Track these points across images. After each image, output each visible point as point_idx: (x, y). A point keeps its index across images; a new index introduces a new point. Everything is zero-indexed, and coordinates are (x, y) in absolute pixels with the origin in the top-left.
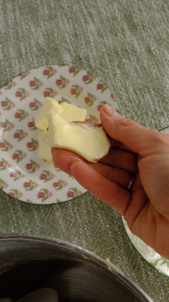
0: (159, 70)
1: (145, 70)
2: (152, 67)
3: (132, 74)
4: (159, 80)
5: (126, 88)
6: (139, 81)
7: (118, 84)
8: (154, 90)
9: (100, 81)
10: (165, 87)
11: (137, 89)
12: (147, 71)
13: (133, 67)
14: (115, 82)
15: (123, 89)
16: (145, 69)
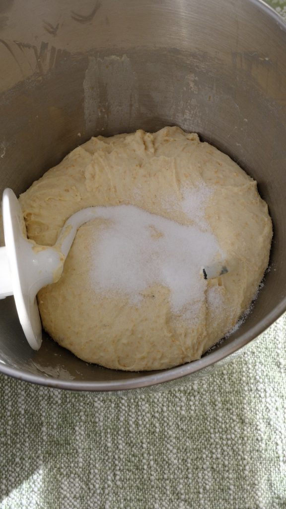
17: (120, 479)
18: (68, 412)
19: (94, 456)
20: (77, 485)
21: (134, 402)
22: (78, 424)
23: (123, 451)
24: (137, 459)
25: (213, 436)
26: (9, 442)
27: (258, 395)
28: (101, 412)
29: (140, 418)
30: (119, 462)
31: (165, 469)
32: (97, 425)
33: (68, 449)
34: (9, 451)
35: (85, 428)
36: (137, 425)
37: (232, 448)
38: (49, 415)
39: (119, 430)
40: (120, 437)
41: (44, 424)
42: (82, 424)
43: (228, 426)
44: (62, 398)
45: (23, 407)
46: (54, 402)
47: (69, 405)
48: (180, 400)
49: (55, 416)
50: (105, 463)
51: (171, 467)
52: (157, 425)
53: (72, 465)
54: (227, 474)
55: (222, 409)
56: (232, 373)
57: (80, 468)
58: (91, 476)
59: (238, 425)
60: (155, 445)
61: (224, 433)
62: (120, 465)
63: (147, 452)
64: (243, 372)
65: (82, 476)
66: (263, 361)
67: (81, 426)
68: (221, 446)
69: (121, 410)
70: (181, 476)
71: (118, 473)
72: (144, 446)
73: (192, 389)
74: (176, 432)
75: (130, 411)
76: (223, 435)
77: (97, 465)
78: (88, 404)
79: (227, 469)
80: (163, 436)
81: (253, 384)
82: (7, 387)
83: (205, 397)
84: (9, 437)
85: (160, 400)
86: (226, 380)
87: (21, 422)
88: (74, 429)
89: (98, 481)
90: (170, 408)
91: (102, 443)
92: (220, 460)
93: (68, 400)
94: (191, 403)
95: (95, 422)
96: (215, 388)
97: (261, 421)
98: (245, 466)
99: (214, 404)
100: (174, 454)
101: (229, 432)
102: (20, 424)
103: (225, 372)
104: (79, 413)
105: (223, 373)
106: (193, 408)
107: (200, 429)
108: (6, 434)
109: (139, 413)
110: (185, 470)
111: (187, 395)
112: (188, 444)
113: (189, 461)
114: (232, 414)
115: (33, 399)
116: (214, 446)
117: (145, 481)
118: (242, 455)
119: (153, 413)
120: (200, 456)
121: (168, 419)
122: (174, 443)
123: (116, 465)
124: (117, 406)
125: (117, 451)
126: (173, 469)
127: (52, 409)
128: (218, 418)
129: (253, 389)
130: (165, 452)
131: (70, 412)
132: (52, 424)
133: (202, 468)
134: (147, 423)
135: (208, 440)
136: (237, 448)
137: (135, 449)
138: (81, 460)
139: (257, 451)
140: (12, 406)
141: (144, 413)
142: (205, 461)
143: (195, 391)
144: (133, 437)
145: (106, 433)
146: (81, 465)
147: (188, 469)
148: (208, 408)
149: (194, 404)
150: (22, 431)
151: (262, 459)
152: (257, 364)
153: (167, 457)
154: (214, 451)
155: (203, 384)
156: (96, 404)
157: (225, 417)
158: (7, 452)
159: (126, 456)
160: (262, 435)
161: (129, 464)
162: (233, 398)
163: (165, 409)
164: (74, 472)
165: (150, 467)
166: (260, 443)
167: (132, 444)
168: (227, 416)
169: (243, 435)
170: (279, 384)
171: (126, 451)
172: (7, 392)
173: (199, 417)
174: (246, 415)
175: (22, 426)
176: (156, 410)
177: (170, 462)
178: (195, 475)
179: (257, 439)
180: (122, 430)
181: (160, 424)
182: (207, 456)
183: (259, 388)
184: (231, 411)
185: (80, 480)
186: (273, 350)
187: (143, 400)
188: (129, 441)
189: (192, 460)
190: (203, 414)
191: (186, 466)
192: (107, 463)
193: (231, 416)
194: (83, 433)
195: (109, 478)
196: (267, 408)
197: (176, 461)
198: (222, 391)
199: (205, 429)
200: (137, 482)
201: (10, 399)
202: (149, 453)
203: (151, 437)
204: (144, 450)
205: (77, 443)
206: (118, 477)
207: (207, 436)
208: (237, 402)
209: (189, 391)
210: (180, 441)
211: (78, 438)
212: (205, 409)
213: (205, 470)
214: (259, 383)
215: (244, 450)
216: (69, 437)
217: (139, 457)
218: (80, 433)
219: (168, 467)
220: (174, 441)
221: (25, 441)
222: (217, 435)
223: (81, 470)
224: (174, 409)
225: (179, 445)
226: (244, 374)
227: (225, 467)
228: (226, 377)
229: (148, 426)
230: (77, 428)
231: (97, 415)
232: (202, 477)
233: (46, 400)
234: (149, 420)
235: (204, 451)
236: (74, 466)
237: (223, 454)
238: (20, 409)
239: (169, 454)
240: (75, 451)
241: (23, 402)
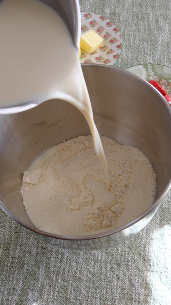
0: (159, 33)
1: (150, 31)
2: (155, 30)
3: (142, 30)
4: (156, 37)
5: (135, 36)
6: (144, 35)
7: (132, 33)
8: (151, 42)
9: (116, 27)
10: (158, 42)
11: (141, 39)
12: (152, 31)
13: (144, 27)
14: (130, 31)
15: (133, 36)
16: (151, 29)
17: (56, 296)
18: (38, 261)
19: (46, 283)
20: (36, 295)
21: (69, 261)
22: (41, 267)
23: (60, 283)
24: (66, 288)
25: (103, 283)
26: (8, 270)
27: (128, 268)
28: (53, 263)
29: (71, 269)
30: (57, 288)
31: (78, 295)
32: (50, 269)
33: (35, 278)
34: (8, 274)
35: (44, 269)
36: (69, 272)
37: (111, 290)
38: (29, 260)
39: (60, 272)
40: (60, 276)
41: (26, 264)
42: (43, 267)
43: (111, 279)
44: (36, 254)
45: (18, 254)
46: (32, 255)
47: (39, 257)
48: (91, 263)
49: (31, 261)
50: (50, 287)
51: (81, 294)
52: (78, 273)
53: (35, 285)
54: (107, 302)
55: (110, 271)
56: (118, 255)
57: (39, 287)
58: (43, 292)
59: (116, 280)
60: (75, 283)
61: (108, 282)
62: (57, 289)
63: (71, 285)
64: (123, 255)
65: (39, 291)
66: (133, 251)
67: (43, 268)
68: (106, 288)
69: (63, 264)
70: (85, 299)
71: (56, 293)
72: (70, 282)
73: (97, 259)
74: (86, 278)
75: (67, 265)
76: (108, 283)
77: (47, 287)
78: (48, 258)
79: (107, 299)
80: (80, 279)
81: (126, 261)
82: (12, 244)
83: (103, 264)
84: (9, 267)
85: (82, 262)
86: (114, 258)
87: (15, 261)
88: (39, 269)
89: (46, 295)
90: (85, 267)
91: (51, 277)
92: (104, 295)
93: (39, 255)
94: (96, 266)
95: (49, 267)
96: (108, 261)
97: (127, 280)
98: (116, 300)
99: (106, 268)
100: (83, 288)
101: (111, 282)
102: (15, 262)
103: (114, 254)
104: (43, 262)
105: (113, 254)
106: (96, 268)
107: (98, 278)
108: (8, 266)
109: (71, 266)
110: (87, 297)
111: (94, 261)
112: (91, 285)
113: (90, 293)
114: (114, 274)
115: (23, 252)
116: (103, 288)
117: (68, 299)
118: (116, 294)
119: (77, 268)
120: (95, 291)
121: (83, 271)
122: (85, 283)
123: (56, 289)
124: (61, 261)
125: (57, 283)
126: (82, 296)
127: (31, 258)
128: (107, 275)
129: (126, 264)
130: (79, 287)
131: (39, 260)
132: (29, 265)
133: (96, 297)
134: (73, 272)
135: (100, 284)
136: (114, 290)
137: (66, 283)
138: (40, 284)
139: (123, 294)
140: (13, 253)
141: (73, 267)
142: (98, 294)
143: (98, 260)
144: (66, 277)
145: (54, 273)
146: (39, 286)
147: (89, 297)
148: (103, 270)
149: (97, 266)
150: (15, 266)
151: (124, 298)
152: (130, 252)
153: (80, 289)
154: (103, 290)
155: (103, 258)
156: (51, 259)
157: (110, 275)
158: (7, 274)
159: (61, 286)
160: (127, 286)
161: (62, 289)
162: (116, 267)
163: (83, 266)
164: (36, 289)
165: (71, 293)
166: (125, 290)
167: (65, 280)
168: (111, 275)
169: (117, 285)
170: (139, 264)
171: (62, 283)
172: (12, 246)
173: (98, 273)
174: (121, 276)
175: (16, 263)
176: (79, 266)
177: (81, 292)
178: (91, 300)
179: (124, 288)
180: (62, 273)
181: (79, 273)
182: (99, 292)
183: (129, 264)
184: (114, 273)
185: (38, 293)
186: (139, 247)
187: (74, 261)
188: (64, 279)
189: (91, 293)
190: (101, 272)
191: (88, 295)
192: (52, 287)
193: (114, 275)
194: (43, 271)
195: (51, 294)
196: (131, 274)
197: (84, 292)
198: (111, 262)
199: (100, 279)
200: (64, 299)
201: (12, 250)
202: (72, 286)
203: (74, 279)
204: (70, 284)
205: (40, 275)
206: (55, 295)
207: (101, 283)
208: (117, 269)
209: (95, 260)
210: (87, 283)
211: (40, 273)
212: (102, 270)
213: (97, 298)
214: (129, 262)
215: (117, 292)
216: (36, 272)
217: (67, 287)
218: (42, 271)
219: (80, 294)
220: (85, 282)
221: (16, 270)
222: (105, 283)
223: (39, 288)
224: (87, 267)
225: (86, 284)
226: (123, 256)
227: (107, 298)
228: (114, 256)
229: (74, 273)
230: (41, 269)
231: (51, 264)
232: (94, 302)
233: (29, 253)
234: (75, 271)
235: (98, 289)
236: (36, 286)
237: (106, 292)
238: (16, 255)
239: (81, 288)
240: (38, 279)
241: (18, 252)
